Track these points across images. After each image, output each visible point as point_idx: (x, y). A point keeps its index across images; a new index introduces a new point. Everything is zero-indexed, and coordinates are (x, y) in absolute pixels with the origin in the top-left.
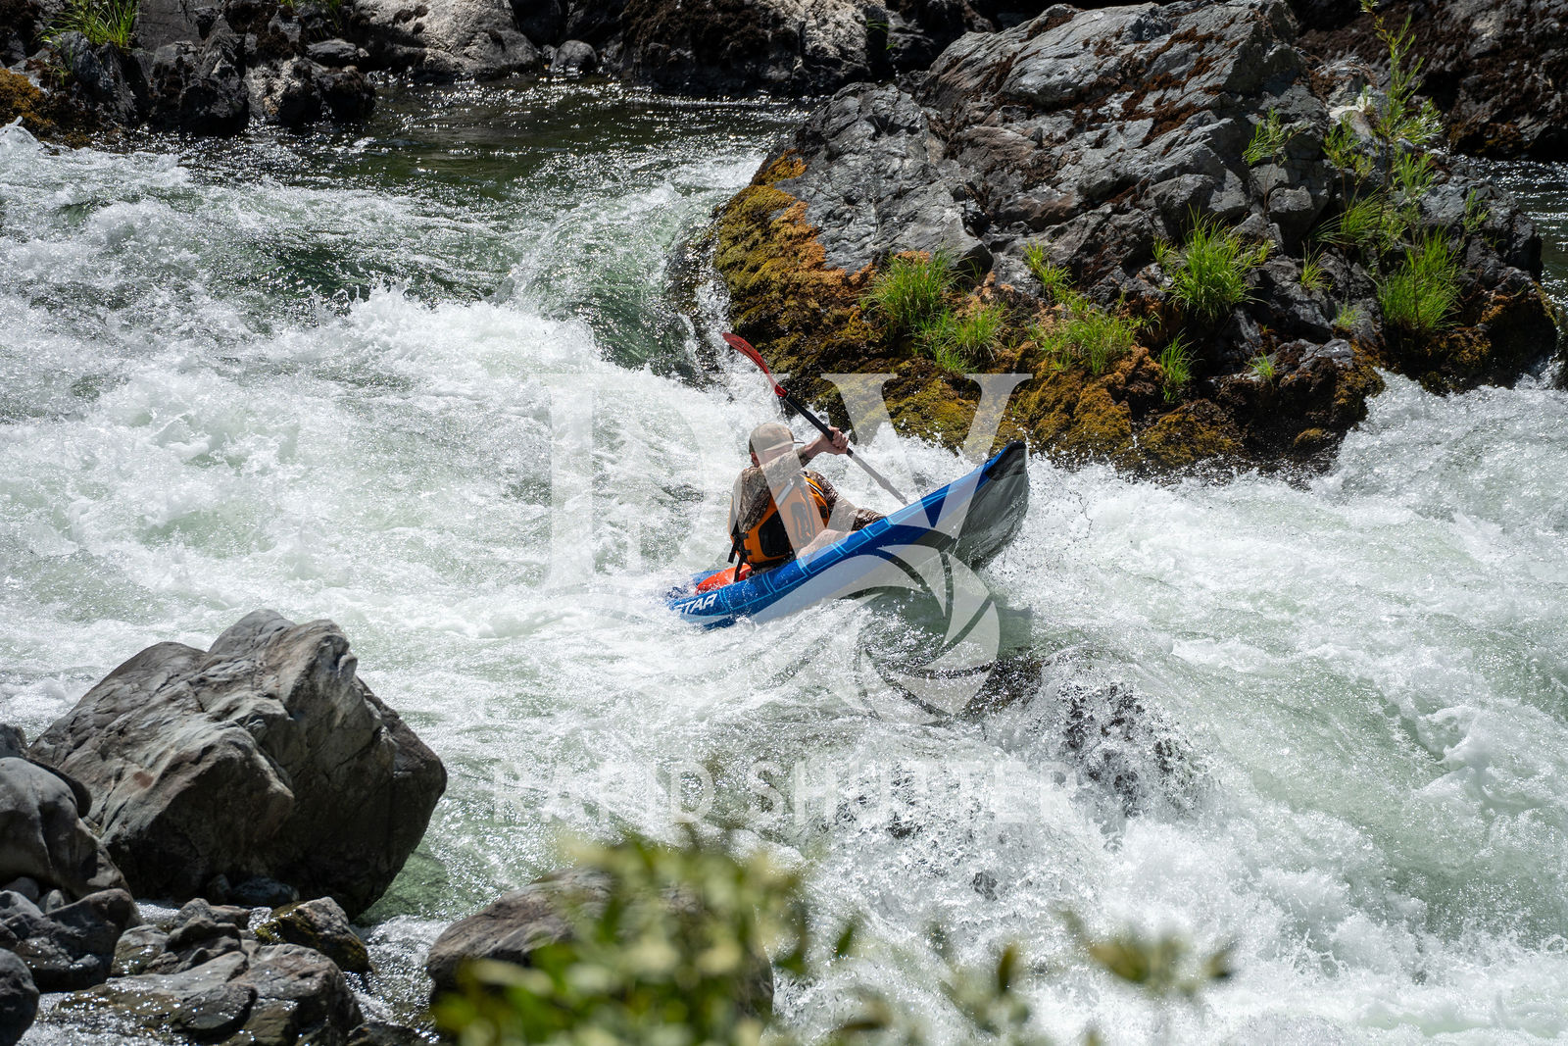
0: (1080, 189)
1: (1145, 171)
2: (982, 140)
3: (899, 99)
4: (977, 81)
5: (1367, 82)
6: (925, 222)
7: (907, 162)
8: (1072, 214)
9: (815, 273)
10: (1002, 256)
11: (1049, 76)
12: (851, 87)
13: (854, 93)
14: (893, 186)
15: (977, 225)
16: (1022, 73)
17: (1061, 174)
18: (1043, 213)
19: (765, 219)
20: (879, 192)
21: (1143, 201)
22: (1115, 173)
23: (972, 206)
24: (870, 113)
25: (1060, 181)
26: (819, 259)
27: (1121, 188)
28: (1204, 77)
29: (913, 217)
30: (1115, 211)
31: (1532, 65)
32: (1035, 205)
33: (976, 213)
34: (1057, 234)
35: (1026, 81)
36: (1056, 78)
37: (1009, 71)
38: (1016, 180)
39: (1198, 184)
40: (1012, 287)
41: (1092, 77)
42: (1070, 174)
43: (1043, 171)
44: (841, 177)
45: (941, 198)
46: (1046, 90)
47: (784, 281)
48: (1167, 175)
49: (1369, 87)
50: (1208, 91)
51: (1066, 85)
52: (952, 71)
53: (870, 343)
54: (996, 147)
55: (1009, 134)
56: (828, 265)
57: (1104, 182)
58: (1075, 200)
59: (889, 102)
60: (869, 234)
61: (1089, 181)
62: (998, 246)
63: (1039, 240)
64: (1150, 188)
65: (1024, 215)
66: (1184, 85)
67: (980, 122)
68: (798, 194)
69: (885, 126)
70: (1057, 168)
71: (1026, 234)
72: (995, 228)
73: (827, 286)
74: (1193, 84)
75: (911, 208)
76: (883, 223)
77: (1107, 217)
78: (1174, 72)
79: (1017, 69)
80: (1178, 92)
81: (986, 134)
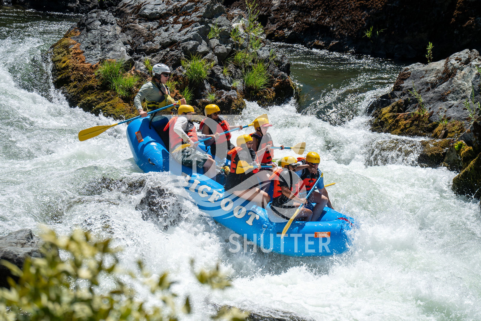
0: (160, 44)
1: (180, 39)
2: (132, 28)
3: (108, 15)
4: (131, 10)
5: (243, 17)
6: (115, 51)
7: (110, 33)
8: (157, 50)
9: (82, 64)
10: (137, 62)
11: (152, 10)
12: (94, 10)
13: (95, 12)
14: (106, 40)
15: (131, 53)
16: (145, 9)
17: (155, 39)
18: (150, 50)
19: (68, 48)
20: (102, 41)
21: (178, 48)
22: (171, 39)
23: (129, 47)
24: (100, 18)
25: (155, 41)
26: (84, 60)
27: (173, 44)
28: (197, 13)
29: (111, 49)
30: (170, 50)
31: (288, 14)
32: (147, 47)
33: (130, 49)
34: (153, 56)
35: (146, 11)
36: (154, 11)
37: (141, 8)
38: (142, 40)
39: (194, 44)
40: (140, 71)
41: (165, 11)
42: (158, 39)
43: (150, 38)
44: (91, 36)
45: (120, 44)
46: (151, 14)
47: (73, 66)
48: (186, 41)
49: (243, 18)
50: (198, 17)
51: (157, 13)
52: (124, 7)
53: (98, 86)
54: (136, 30)
55: (140, 26)
56: (86, 62)
57: (167, 42)
58: (159, 47)
59: (105, 15)
60: (98, 54)
61: (163, 41)
62: (136, 59)
63: (148, 58)
64: (181, 44)
65: (144, 50)
66: (191, 15)
67: (132, 22)
68: (78, 41)
69: (104, 22)
70: (154, 37)
71: (144, 56)
72: (136, 54)
73: (85, 68)
74: (194, 15)
75: (111, 47)
76: (102, 50)
77: (168, 52)
78: (188, 11)
79: (143, 8)
80: (189, 17)
81: (133, 26)
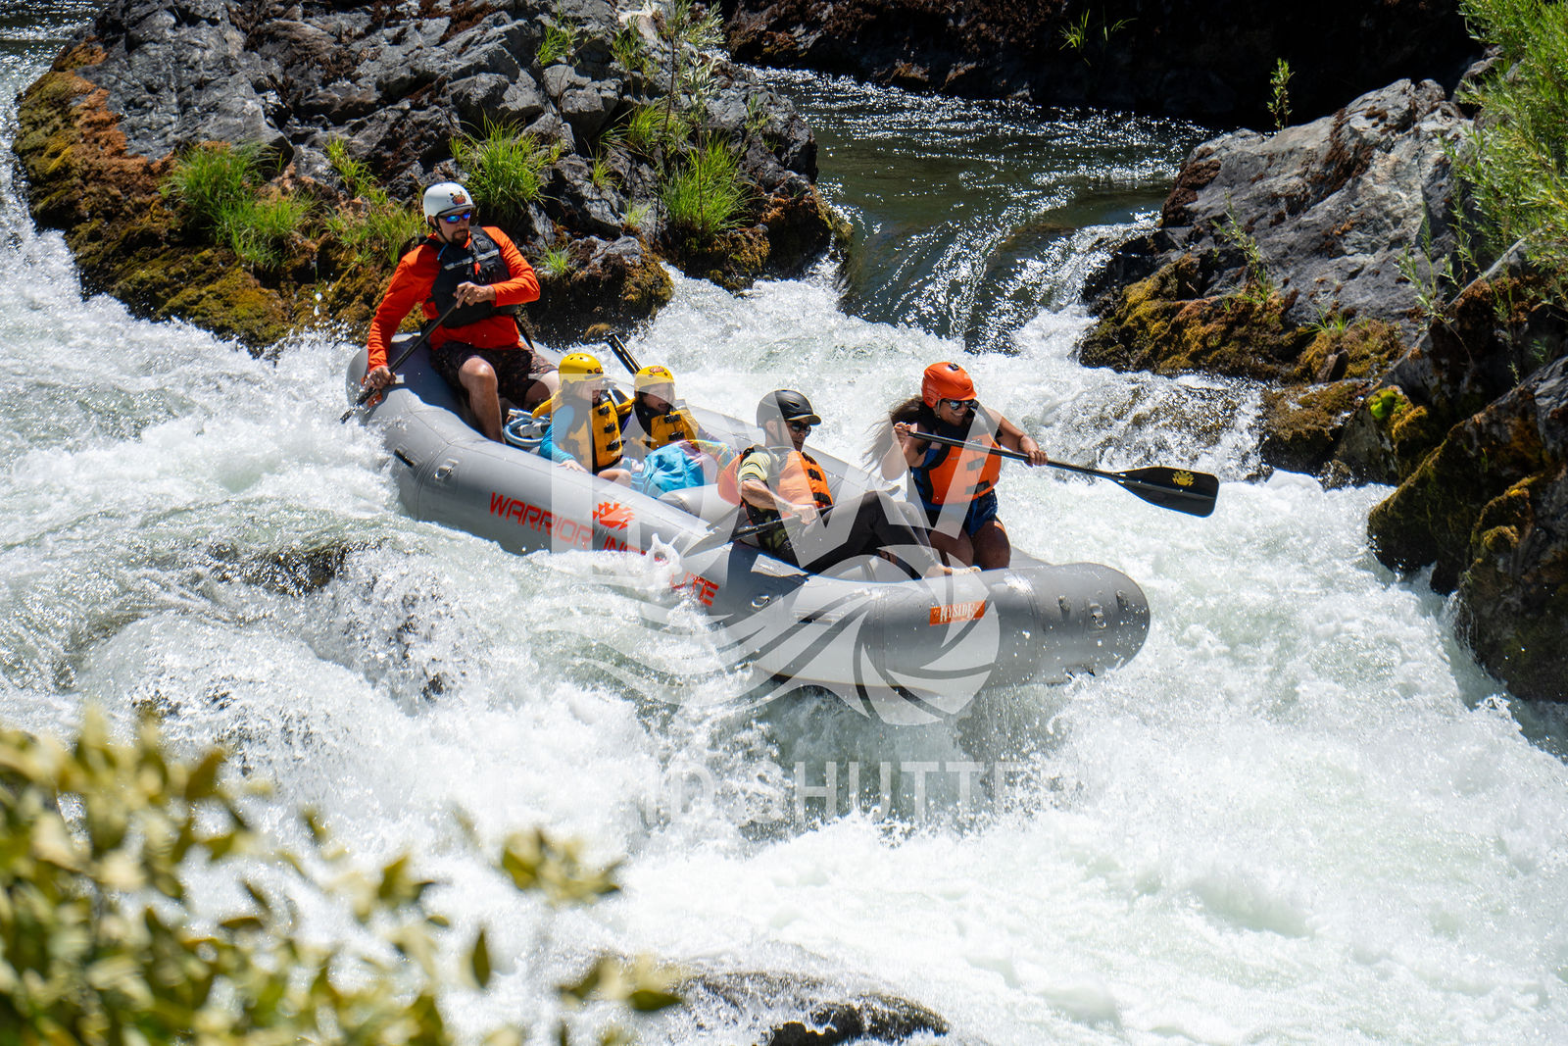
0: (379, 86)
1: (443, 69)
2: (283, 33)
6: (227, 113)
7: (208, 54)
8: (370, 109)
9: (116, 160)
10: (303, 149)
14: (193, 76)
15: (279, 118)
17: (360, 70)
18: (343, 107)
19: (65, 106)
20: (180, 81)
21: (440, 98)
22: (413, 70)
23: (273, 98)
25: (359, 77)
26: (120, 146)
27: (421, 84)
29: (214, 108)
30: (413, 107)
32: (334, 100)
33: (277, 106)
34: (355, 129)
38: (316, 74)
39: (493, 84)
40: (313, 179)
42: (369, 71)
43: (343, 66)
44: (142, 66)
45: (242, 91)
47: (86, 167)
48: (464, 73)
53: (171, 231)
54: (297, 41)
55: (309, 29)
56: (130, 154)
57: (403, 79)
58: (374, 96)
60: (170, 123)
61: (387, 77)
62: (299, 139)
63: (340, 134)
64: (447, 85)
65: (325, 109)
67: (279, 16)
68: (98, 81)
69: (186, 17)
70: (356, 63)
71: (326, 128)
72: (296, 121)
73: (128, 173)
75: (212, 98)
76: (183, 113)
77: (405, 113)
81: (286, 28)
